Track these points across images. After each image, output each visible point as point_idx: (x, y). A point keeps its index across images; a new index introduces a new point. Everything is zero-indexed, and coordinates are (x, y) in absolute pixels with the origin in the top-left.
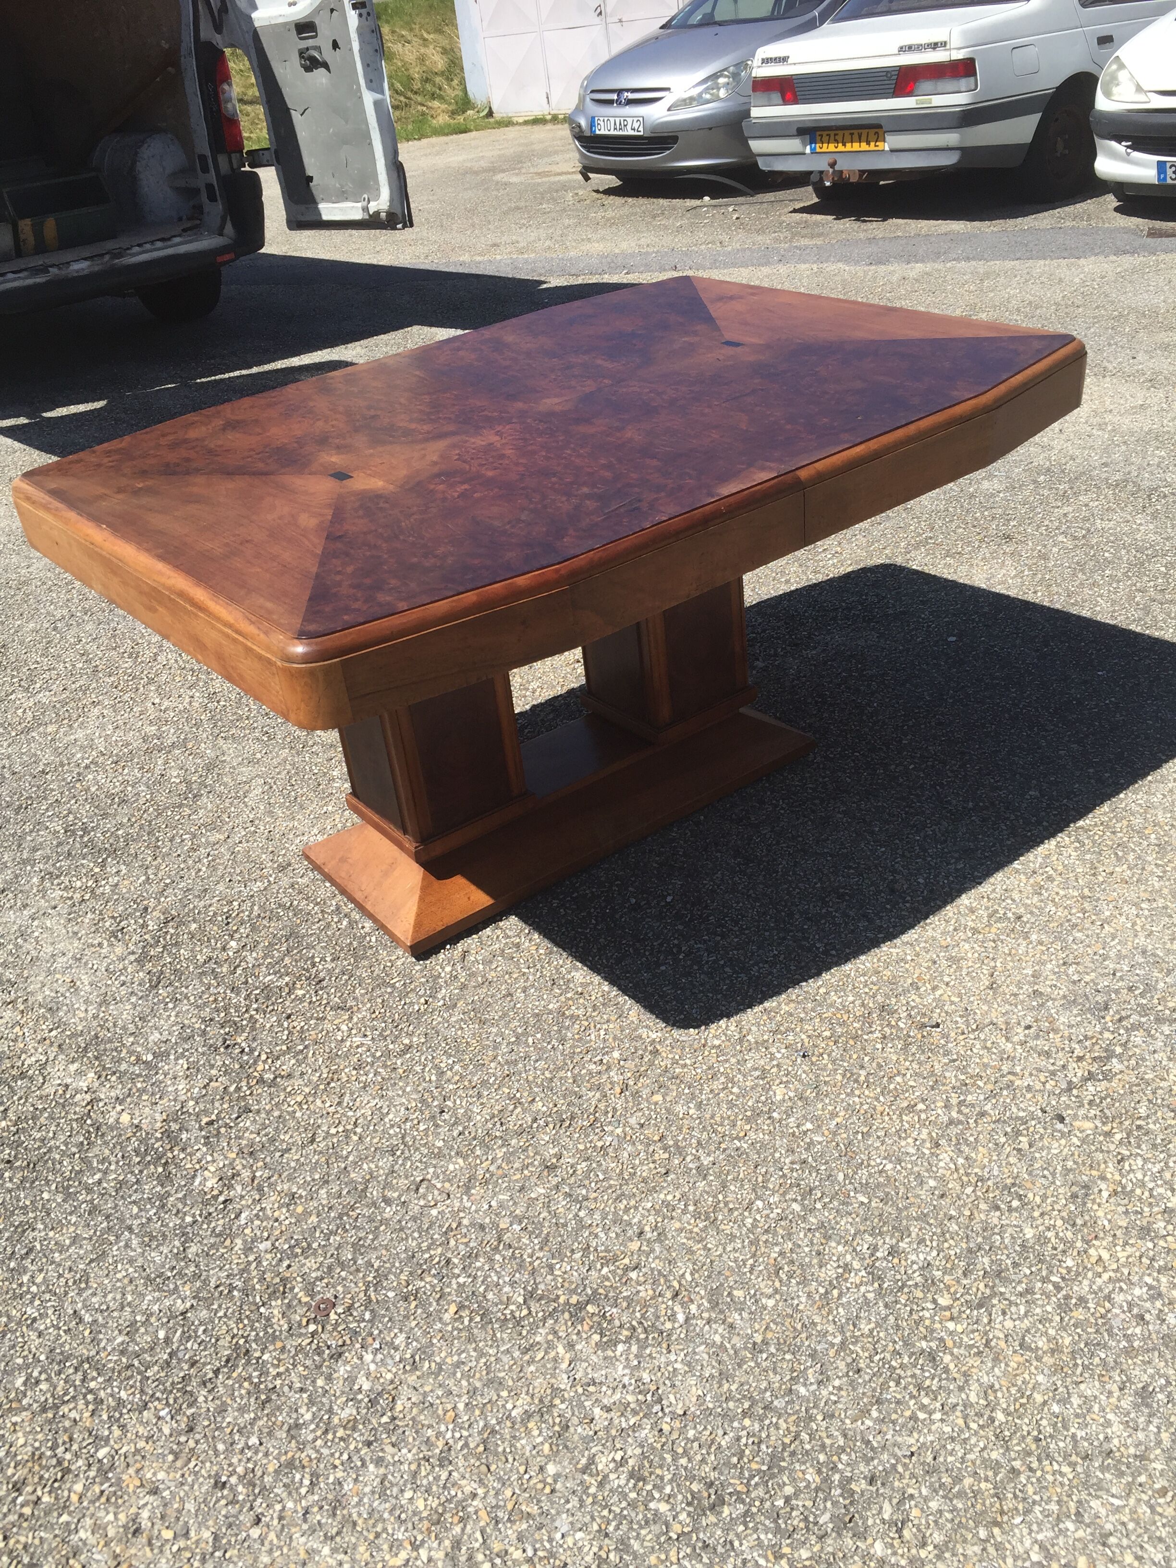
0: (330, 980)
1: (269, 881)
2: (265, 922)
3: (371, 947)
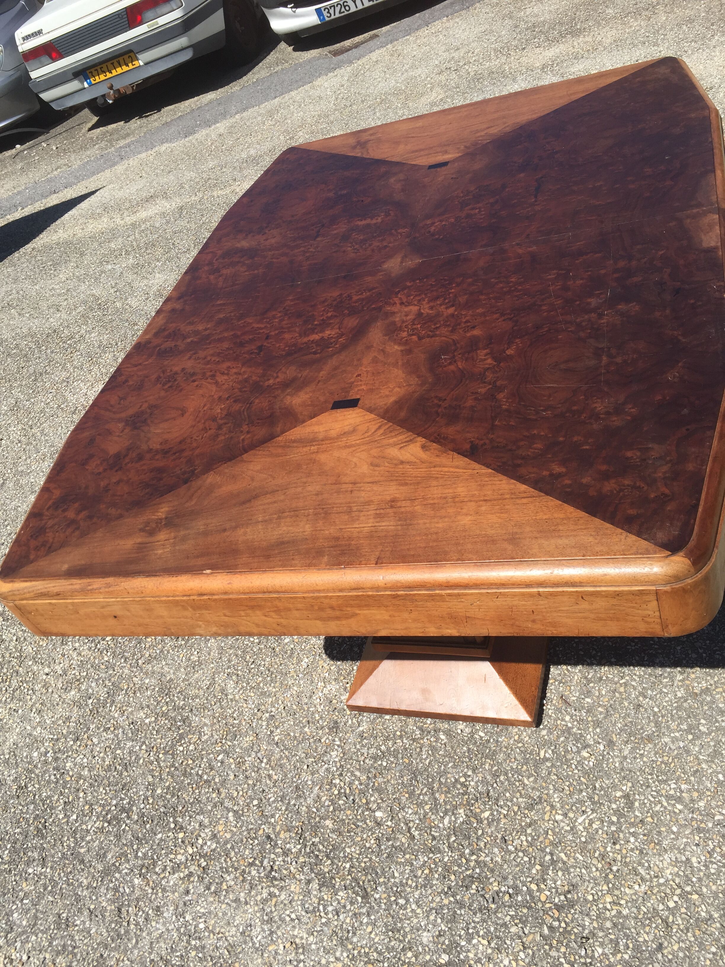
0: (494, 789)
1: (338, 746)
2: (380, 780)
3: (488, 741)
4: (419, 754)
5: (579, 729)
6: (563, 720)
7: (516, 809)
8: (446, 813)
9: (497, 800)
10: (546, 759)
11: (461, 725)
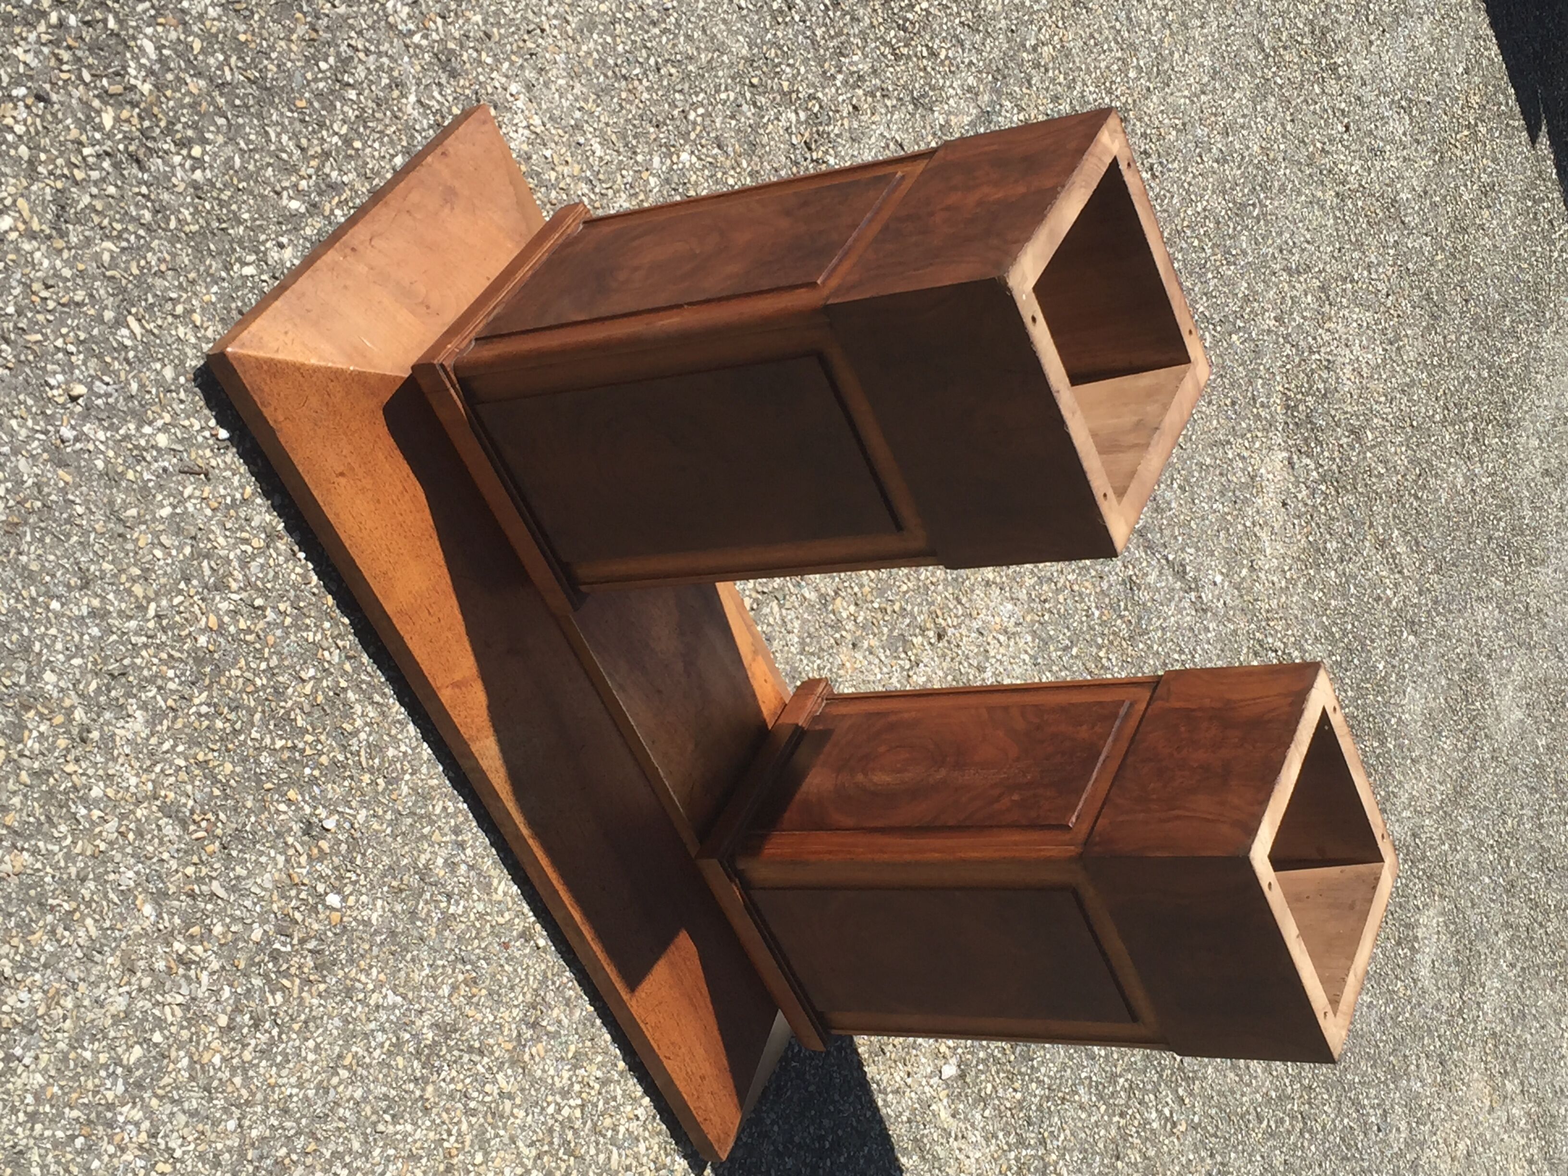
0: (141, 182)
1: (411, 33)
2: (302, 30)
3: (228, 267)
4: (295, 136)
5: (127, 437)
6: (165, 428)
7: (79, 175)
8: (162, 60)
9: (116, 165)
10: (120, 322)
11: (290, 257)
